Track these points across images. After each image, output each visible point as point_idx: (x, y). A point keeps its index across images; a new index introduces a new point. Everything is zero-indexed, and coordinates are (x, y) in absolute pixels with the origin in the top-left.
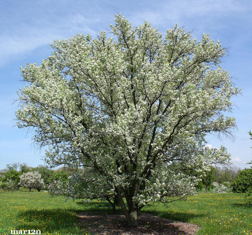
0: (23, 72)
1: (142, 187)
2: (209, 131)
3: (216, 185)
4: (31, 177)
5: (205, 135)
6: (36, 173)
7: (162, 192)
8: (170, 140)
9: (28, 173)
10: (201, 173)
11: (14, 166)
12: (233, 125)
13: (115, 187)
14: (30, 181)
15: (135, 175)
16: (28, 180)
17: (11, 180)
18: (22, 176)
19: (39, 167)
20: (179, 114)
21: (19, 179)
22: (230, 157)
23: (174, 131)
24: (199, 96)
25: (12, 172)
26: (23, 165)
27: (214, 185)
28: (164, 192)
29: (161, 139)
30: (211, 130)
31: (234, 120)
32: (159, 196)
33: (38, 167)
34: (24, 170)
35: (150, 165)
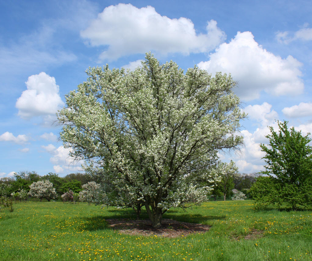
0: (68, 101)
1: (165, 196)
2: (221, 148)
3: (235, 192)
4: (42, 187)
5: (217, 152)
6: (47, 182)
7: (181, 199)
8: (188, 157)
9: (38, 182)
10: (213, 184)
11: (22, 175)
12: (241, 143)
13: (144, 196)
14: (41, 191)
15: (160, 186)
16: (39, 190)
17: (23, 190)
18: (32, 185)
19: (49, 175)
20: (195, 139)
21: (29, 188)
22: (238, 170)
23: (191, 151)
24: (211, 125)
25: (20, 182)
26: (32, 173)
27: (233, 192)
28: (183, 200)
29: (181, 156)
30: (223, 147)
31: (242, 138)
32: (179, 202)
33: (47, 175)
34: (34, 178)
35: (172, 177)
